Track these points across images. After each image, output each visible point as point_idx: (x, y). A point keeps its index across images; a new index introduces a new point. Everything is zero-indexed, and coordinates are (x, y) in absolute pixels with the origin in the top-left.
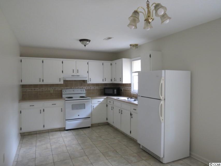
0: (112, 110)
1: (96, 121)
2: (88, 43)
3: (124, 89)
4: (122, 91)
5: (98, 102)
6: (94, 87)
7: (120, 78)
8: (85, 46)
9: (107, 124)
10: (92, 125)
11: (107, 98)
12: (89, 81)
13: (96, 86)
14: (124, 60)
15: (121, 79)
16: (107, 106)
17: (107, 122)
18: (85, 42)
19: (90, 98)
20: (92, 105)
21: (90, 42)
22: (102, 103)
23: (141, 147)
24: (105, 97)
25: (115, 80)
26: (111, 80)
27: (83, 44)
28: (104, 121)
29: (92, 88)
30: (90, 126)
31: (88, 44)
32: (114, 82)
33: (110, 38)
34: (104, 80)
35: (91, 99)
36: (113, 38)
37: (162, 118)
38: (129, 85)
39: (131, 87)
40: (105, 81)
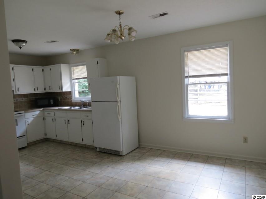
0: (53, 122)
1: (32, 139)
2: (24, 44)
3: (61, 98)
4: (60, 101)
5: (34, 115)
6: (21, 99)
7: (59, 86)
8: (20, 47)
9: (46, 140)
10: (28, 144)
11: (43, 109)
12: (17, 92)
13: (24, 98)
14: (63, 66)
15: (61, 87)
16: (44, 119)
17: (45, 138)
18: (20, 43)
19: (23, 112)
20: (25, 121)
21: (26, 43)
22: (38, 117)
23: (98, 150)
24: (42, 109)
25: (51, 89)
26: (45, 89)
27: (17, 45)
28: (42, 136)
29: (19, 100)
30: (26, 145)
31: (24, 46)
32: (49, 90)
33: (54, 42)
34: (36, 89)
35: (25, 113)
36: (58, 41)
37: (119, 117)
38: (70, 93)
39: (71, 95)
40: (38, 90)
